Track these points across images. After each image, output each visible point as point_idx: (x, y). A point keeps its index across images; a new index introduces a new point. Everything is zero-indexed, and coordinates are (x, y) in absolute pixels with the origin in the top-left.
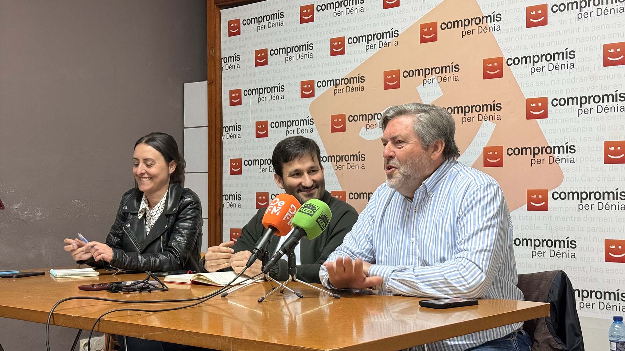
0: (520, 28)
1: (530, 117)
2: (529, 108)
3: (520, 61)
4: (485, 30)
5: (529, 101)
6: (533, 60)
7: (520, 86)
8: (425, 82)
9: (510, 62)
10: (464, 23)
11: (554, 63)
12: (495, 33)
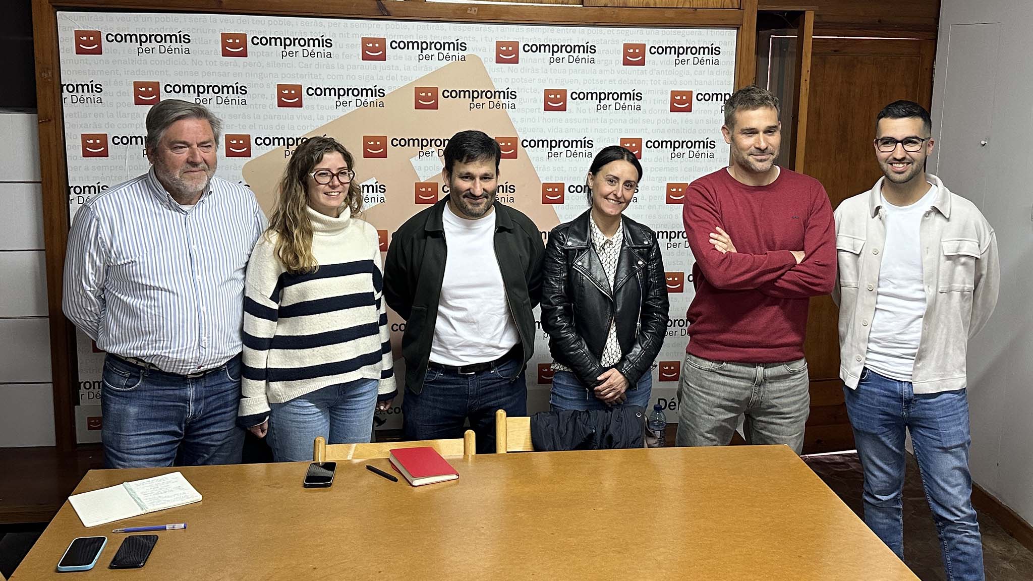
0: (537, 110)
1: (545, 201)
2: (545, 193)
3: (537, 143)
4: (497, 106)
5: (546, 186)
6: (551, 144)
7: (536, 169)
8: (421, 154)
9: (525, 143)
10: (473, 95)
11: (573, 150)
12: (510, 111)
